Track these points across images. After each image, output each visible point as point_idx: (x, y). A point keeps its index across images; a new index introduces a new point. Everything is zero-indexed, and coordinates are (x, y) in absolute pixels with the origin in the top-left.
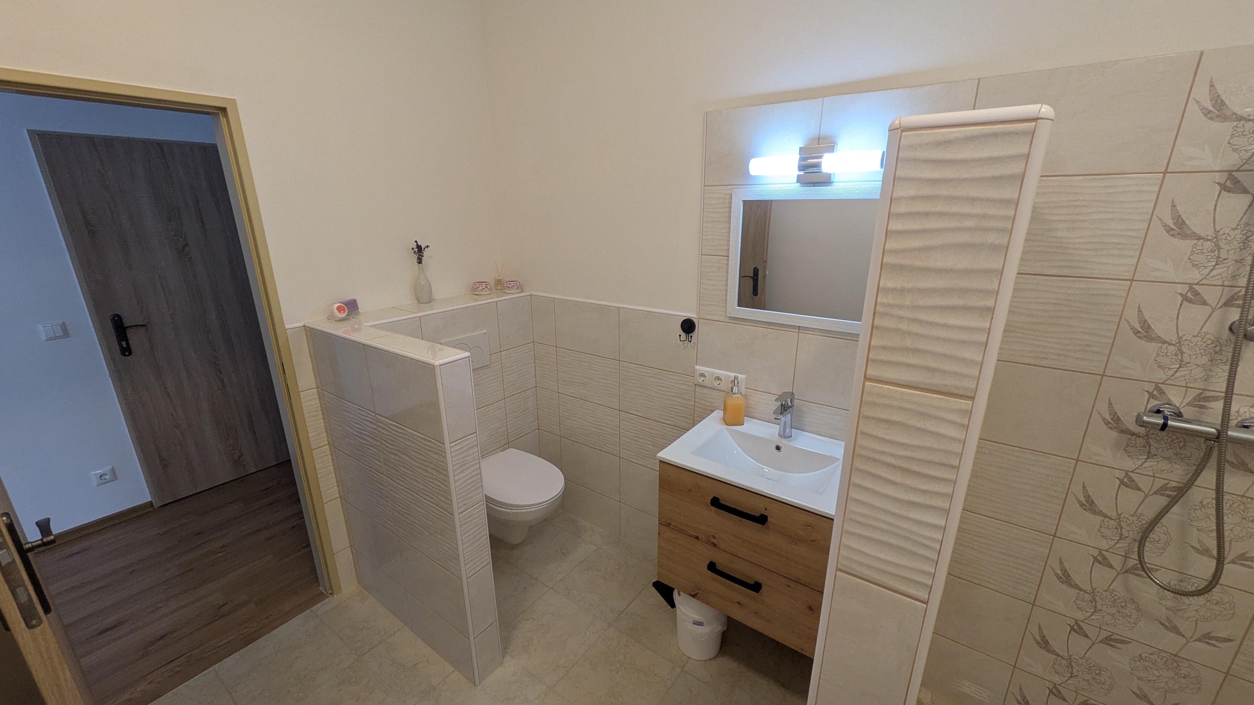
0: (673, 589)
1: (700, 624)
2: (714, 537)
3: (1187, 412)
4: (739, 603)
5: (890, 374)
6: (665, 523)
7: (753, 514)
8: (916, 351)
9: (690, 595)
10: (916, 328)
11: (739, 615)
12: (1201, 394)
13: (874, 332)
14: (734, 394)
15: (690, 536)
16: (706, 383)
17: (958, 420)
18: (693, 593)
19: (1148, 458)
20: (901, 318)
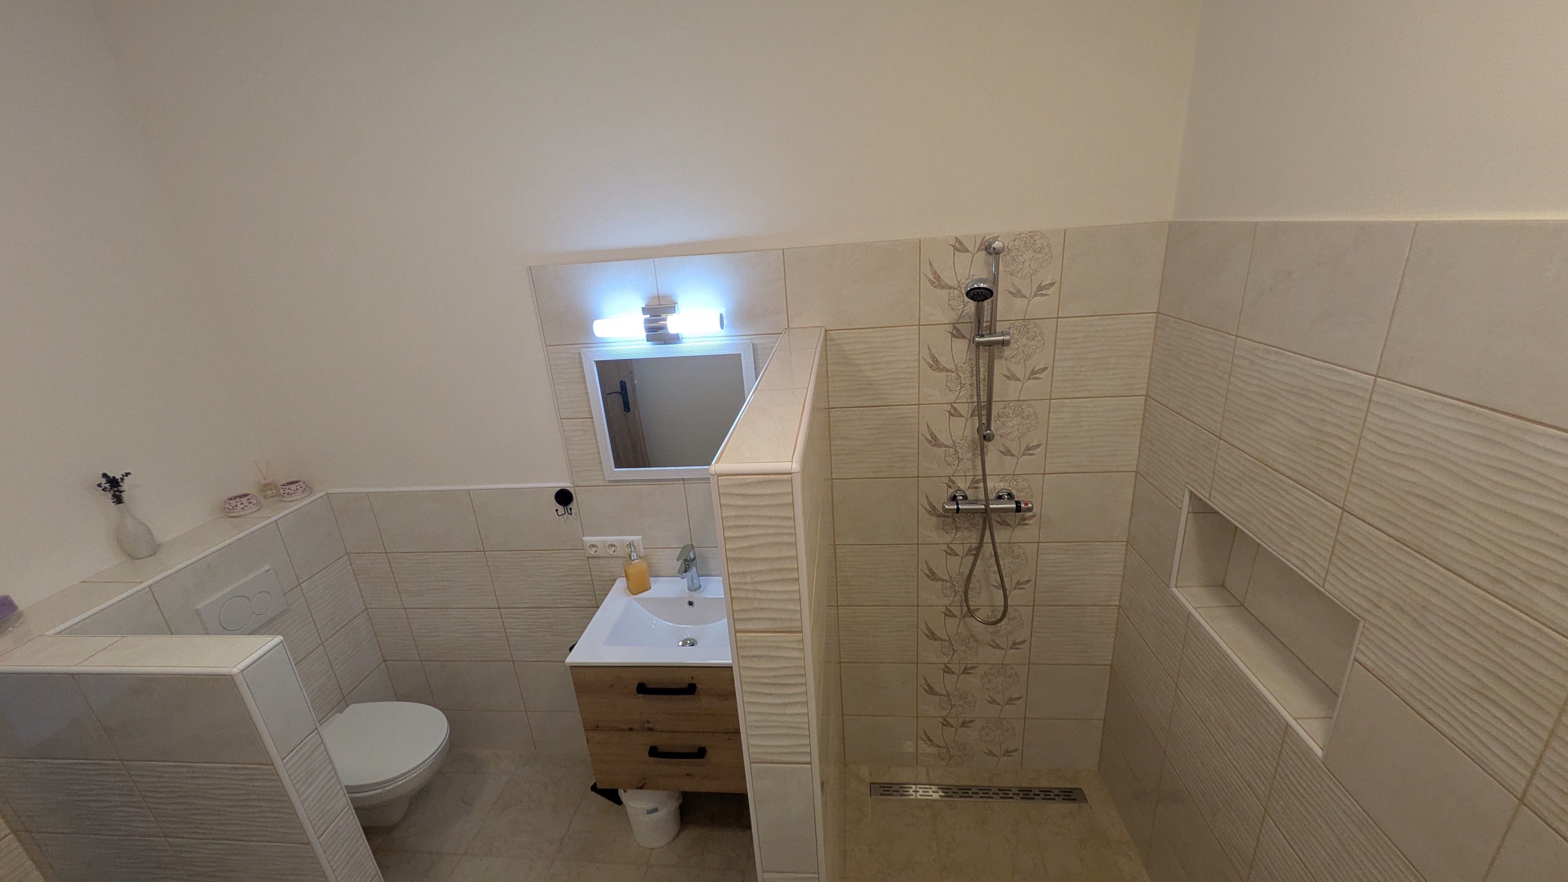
0: (616, 791)
1: (655, 810)
2: (648, 722)
3: (970, 494)
4: (688, 775)
5: (751, 626)
6: (592, 727)
7: (682, 686)
8: (762, 609)
9: (637, 788)
10: (758, 596)
11: (691, 786)
12: (974, 478)
13: (733, 601)
14: (634, 560)
15: (623, 730)
16: (599, 554)
17: (797, 647)
18: (640, 786)
19: (957, 531)
20: (748, 590)
